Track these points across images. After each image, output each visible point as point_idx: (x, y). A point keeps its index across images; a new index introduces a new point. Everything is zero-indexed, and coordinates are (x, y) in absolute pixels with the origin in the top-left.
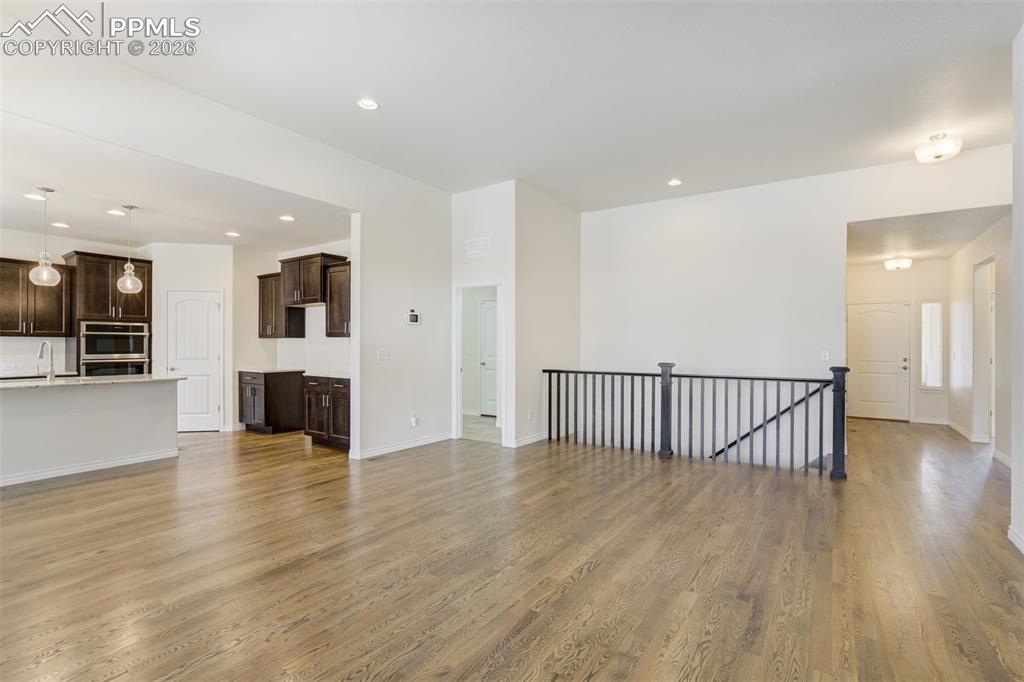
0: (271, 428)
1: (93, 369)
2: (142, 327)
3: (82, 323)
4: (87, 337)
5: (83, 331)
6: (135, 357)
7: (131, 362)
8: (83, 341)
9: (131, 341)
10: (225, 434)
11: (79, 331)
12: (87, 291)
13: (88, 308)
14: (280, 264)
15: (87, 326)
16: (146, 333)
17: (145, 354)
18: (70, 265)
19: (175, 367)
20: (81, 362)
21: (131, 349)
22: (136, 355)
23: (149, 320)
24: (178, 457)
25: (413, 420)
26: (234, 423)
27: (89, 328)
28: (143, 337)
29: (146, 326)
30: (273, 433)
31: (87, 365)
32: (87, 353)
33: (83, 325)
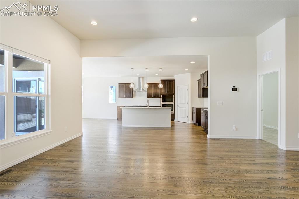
0: (197, 124)
1: (164, 105)
2: (173, 96)
4: (162, 98)
5: (162, 97)
6: (171, 103)
8: (161, 99)
9: (170, 99)
10: (189, 124)
14: (200, 76)
17: (173, 102)
19: (179, 105)
21: (170, 101)
23: (174, 94)
25: (234, 128)
26: (191, 121)
27: (163, 96)
28: (173, 98)
30: (198, 125)
31: (162, 104)
32: (162, 102)
33: (161, 95)
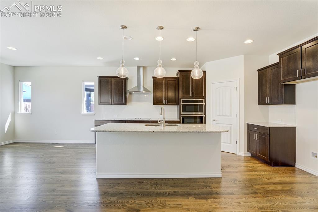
2: (202, 100)
3: (181, 99)
4: (183, 105)
6: (199, 114)
7: (199, 116)
9: (198, 107)
10: (240, 157)
11: (180, 103)
12: (183, 86)
13: (183, 93)
15: (183, 100)
16: (204, 103)
17: (203, 113)
18: (178, 77)
19: (216, 119)
20: (181, 115)
21: (198, 111)
22: (200, 113)
23: (204, 98)
24: (221, 178)
29: (204, 100)
32: (183, 112)
